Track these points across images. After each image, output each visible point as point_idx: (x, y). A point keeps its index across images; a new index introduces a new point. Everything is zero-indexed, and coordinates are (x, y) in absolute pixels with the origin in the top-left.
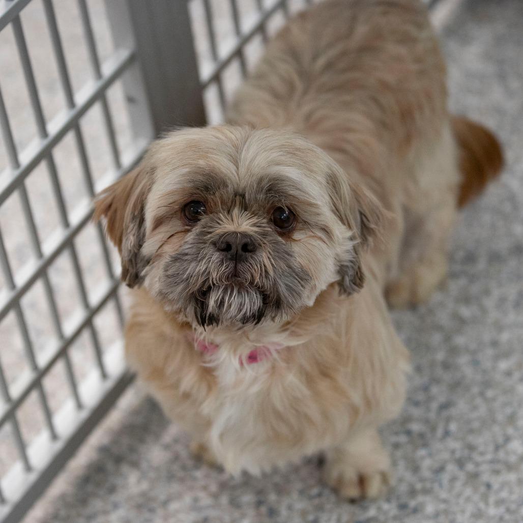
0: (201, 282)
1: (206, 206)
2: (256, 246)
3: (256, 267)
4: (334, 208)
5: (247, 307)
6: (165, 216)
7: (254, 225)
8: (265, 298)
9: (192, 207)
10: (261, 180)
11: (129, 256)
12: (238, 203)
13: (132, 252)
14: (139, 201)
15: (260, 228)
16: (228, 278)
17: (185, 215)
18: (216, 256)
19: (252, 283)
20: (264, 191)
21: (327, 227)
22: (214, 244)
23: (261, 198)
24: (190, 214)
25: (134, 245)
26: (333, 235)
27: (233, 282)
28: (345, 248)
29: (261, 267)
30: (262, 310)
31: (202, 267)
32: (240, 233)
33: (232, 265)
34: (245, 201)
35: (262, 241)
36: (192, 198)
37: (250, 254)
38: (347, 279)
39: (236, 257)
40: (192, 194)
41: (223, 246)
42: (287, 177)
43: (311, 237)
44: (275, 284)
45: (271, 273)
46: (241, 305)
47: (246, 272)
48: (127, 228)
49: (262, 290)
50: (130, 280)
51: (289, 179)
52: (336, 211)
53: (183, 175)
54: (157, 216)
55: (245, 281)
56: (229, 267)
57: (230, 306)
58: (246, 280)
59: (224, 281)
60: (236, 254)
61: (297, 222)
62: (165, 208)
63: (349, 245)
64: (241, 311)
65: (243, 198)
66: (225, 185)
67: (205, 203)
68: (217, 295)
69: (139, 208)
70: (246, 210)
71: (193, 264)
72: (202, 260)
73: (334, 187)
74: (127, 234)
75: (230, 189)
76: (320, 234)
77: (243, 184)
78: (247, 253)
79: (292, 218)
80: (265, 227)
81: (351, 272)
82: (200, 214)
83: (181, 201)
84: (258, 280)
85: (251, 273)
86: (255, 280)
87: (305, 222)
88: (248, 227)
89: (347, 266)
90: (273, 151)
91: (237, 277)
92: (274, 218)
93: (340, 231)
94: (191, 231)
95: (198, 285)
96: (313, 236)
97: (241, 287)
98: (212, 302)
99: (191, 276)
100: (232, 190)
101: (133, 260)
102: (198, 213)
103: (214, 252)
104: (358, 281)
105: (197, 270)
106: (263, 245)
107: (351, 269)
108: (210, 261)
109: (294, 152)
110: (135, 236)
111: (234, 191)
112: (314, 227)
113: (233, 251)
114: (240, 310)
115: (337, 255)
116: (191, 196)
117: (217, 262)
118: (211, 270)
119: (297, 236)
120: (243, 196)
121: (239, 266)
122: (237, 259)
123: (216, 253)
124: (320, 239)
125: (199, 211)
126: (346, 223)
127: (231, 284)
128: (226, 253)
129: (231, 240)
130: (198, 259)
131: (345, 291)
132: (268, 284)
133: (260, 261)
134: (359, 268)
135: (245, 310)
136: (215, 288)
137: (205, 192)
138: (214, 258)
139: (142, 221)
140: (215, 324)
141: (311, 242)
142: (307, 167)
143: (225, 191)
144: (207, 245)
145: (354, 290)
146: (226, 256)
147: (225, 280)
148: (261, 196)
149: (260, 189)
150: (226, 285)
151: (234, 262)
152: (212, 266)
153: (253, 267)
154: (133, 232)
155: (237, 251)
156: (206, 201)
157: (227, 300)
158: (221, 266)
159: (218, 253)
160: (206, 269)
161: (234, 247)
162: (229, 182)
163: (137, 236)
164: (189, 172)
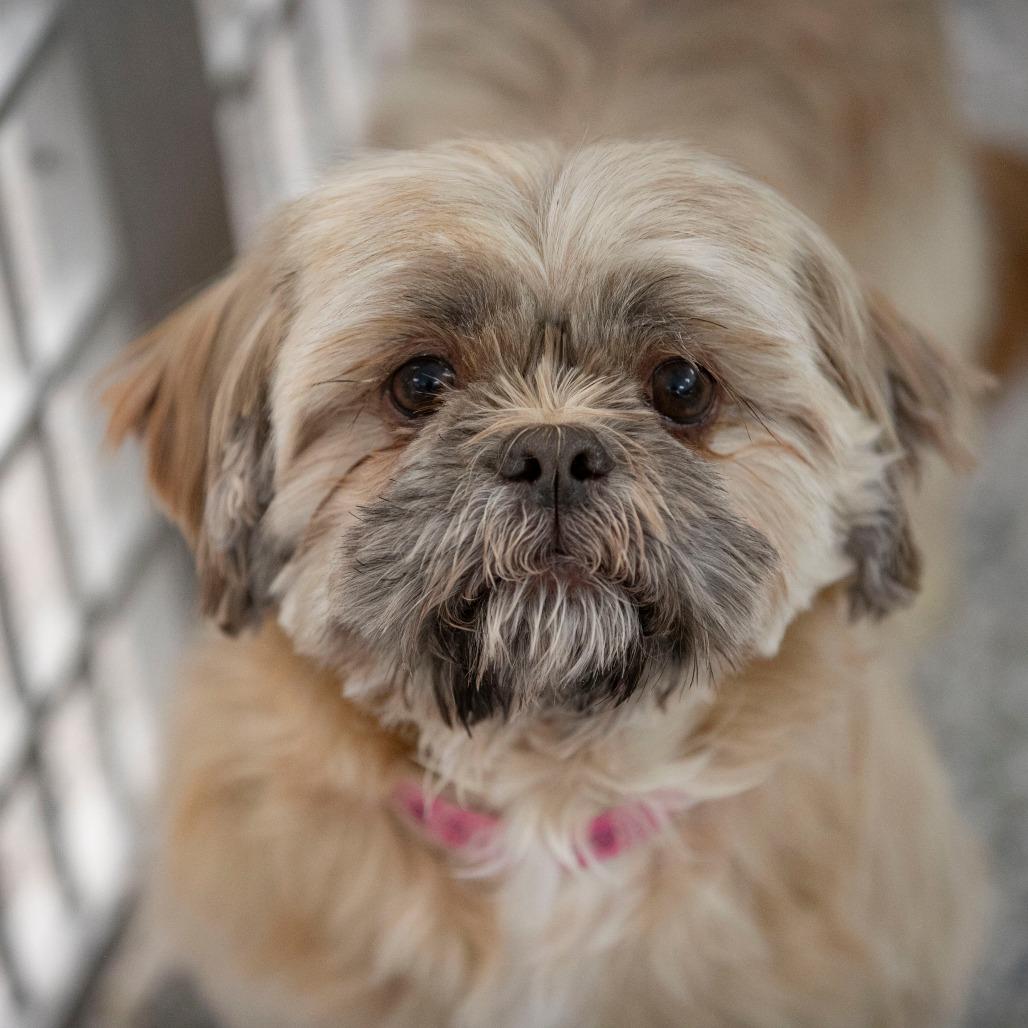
0: (459, 574)
1: (456, 367)
2: (611, 461)
3: (615, 523)
4: (823, 358)
5: (596, 641)
6: (334, 409)
7: (600, 402)
8: (647, 615)
9: (414, 374)
10: (611, 282)
11: (228, 536)
12: (549, 345)
13: (239, 524)
14: (253, 372)
15: (618, 411)
16: (537, 558)
17: (394, 399)
18: (499, 498)
19: (605, 569)
20: (622, 312)
21: (809, 413)
22: (488, 464)
23: (616, 334)
24: (408, 396)
25: (244, 505)
26: (827, 436)
27: (552, 569)
28: (862, 477)
29: (630, 521)
30: (639, 652)
31: (458, 531)
32: (561, 426)
33: (545, 522)
34: (569, 338)
35: (627, 445)
36: (412, 351)
37: (596, 484)
38: (874, 568)
39: (556, 496)
40: (410, 337)
41: (518, 466)
42: (685, 267)
43: (763, 444)
44: (675, 569)
45: (662, 534)
46: (578, 637)
47: (586, 535)
48: (222, 456)
49: (637, 589)
50: (230, 611)
51: (694, 275)
52: (832, 365)
53: (387, 280)
54: (310, 410)
55: (587, 563)
56: (540, 527)
57: (546, 639)
58: (590, 560)
59: (527, 568)
60: (556, 484)
61: (722, 400)
62: (334, 385)
63: (874, 467)
64: (580, 650)
65: (563, 331)
66: (510, 300)
67: (451, 362)
68: (508, 609)
69: (255, 394)
70: (571, 364)
71: (432, 525)
72: (456, 510)
73: (819, 294)
74: (219, 475)
75: (526, 309)
76: (788, 435)
77: (561, 293)
78: (586, 483)
79: (707, 390)
80: (633, 407)
81: (883, 545)
82: (439, 389)
83: (380, 360)
84: (625, 558)
85: (604, 539)
86: (616, 561)
87: (746, 401)
88: (582, 408)
89: (871, 529)
90: (636, 198)
91: (562, 553)
92: (654, 393)
93: (845, 426)
94: (417, 437)
95: (450, 586)
96: (770, 444)
97: (577, 585)
98: (493, 633)
99: (427, 562)
100: (531, 313)
101: (241, 552)
102: (430, 387)
103: (493, 487)
104: (905, 573)
105: (446, 538)
106: (630, 457)
107: (883, 536)
108: (481, 513)
109: (697, 197)
110: (247, 479)
111: (536, 316)
112: (772, 415)
113: (547, 478)
114: (578, 651)
115: (840, 498)
116: (408, 344)
117: (504, 514)
118: (488, 538)
119: (723, 442)
120: (564, 326)
121: (567, 522)
122: (558, 502)
123: (496, 489)
124: (790, 449)
125: (437, 382)
126: (861, 401)
127: (548, 574)
128: (529, 487)
129: (539, 448)
130: (450, 508)
131: (869, 604)
132: (653, 571)
133: (626, 505)
134: (906, 532)
135: (591, 652)
136: (501, 591)
137: (450, 327)
138: (493, 502)
139: (264, 430)
140: (499, 711)
141: (765, 461)
142: (740, 236)
143: (509, 315)
144: (469, 471)
145: (894, 597)
146: (527, 495)
147: (530, 565)
148: (617, 329)
149: (609, 309)
150: (533, 577)
151: (554, 510)
152: (488, 527)
153: (606, 521)
154: (241, 466)
155: (557, 477)
156: (455, 351)
157: (537, 626)
158: (516, 524)
159: (505, 487)
160: (473, 533)
161: (547, 467)
162: (522, 290)
163: (253, 479)
164: (403, 272)
